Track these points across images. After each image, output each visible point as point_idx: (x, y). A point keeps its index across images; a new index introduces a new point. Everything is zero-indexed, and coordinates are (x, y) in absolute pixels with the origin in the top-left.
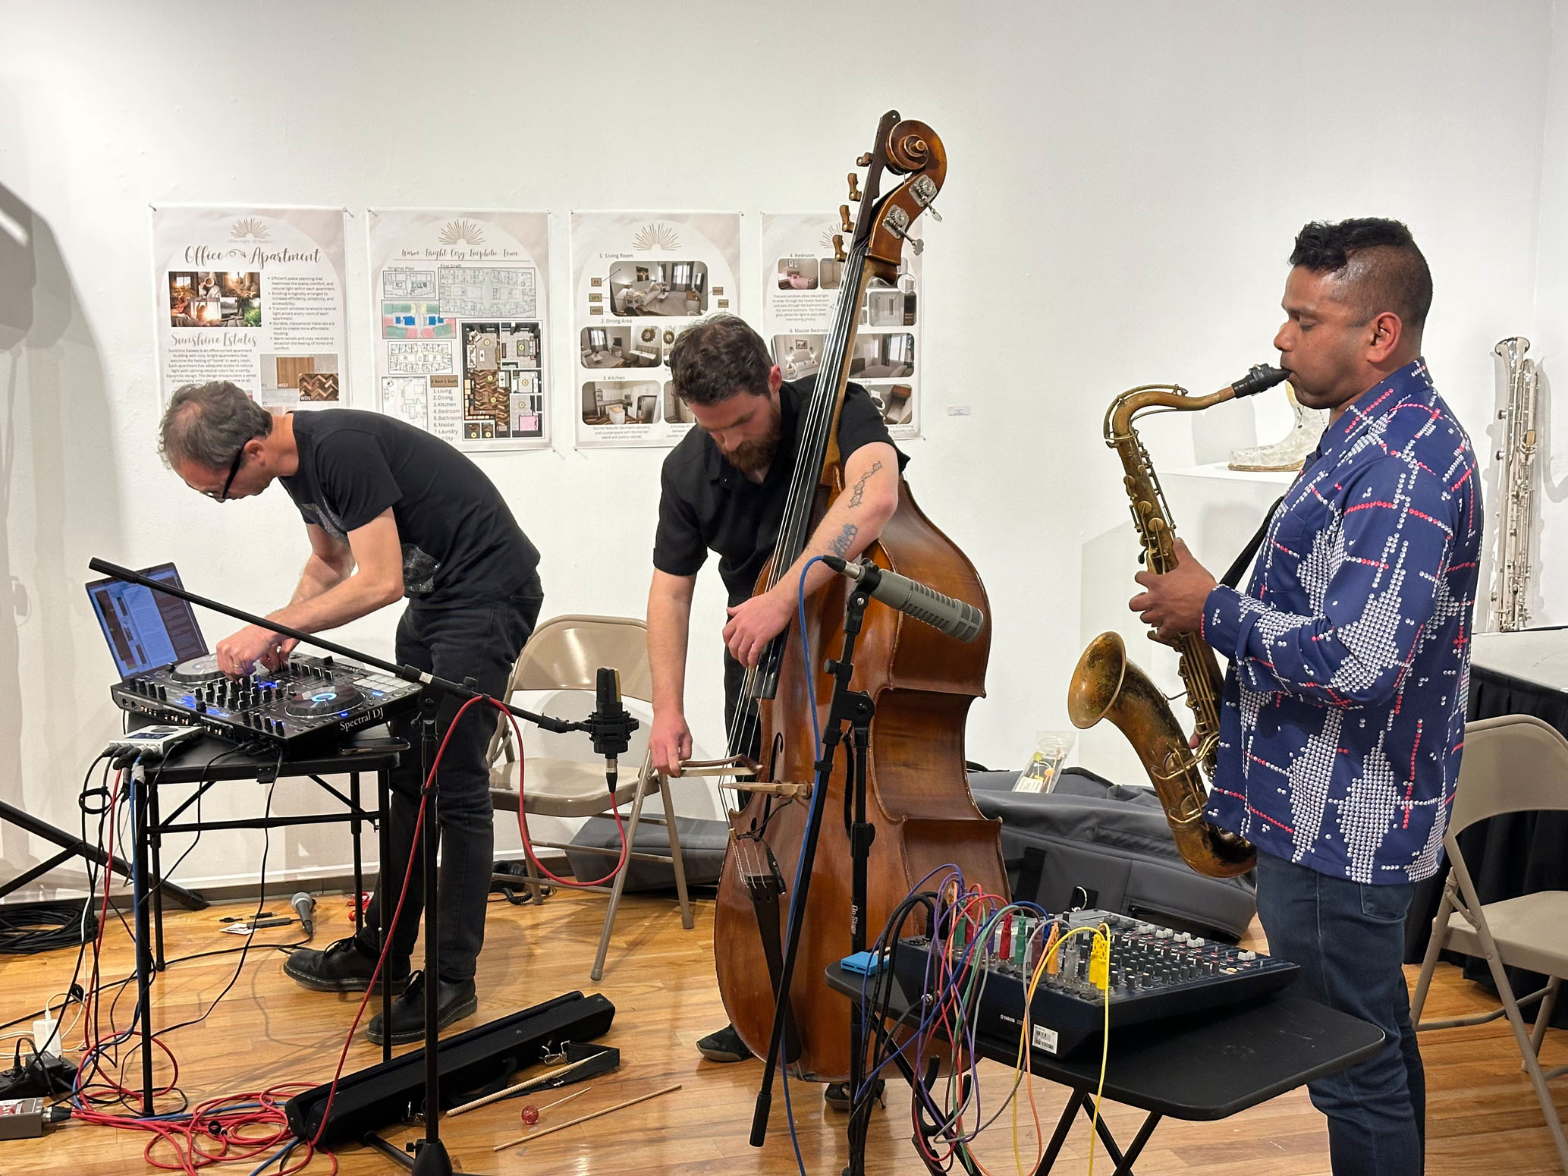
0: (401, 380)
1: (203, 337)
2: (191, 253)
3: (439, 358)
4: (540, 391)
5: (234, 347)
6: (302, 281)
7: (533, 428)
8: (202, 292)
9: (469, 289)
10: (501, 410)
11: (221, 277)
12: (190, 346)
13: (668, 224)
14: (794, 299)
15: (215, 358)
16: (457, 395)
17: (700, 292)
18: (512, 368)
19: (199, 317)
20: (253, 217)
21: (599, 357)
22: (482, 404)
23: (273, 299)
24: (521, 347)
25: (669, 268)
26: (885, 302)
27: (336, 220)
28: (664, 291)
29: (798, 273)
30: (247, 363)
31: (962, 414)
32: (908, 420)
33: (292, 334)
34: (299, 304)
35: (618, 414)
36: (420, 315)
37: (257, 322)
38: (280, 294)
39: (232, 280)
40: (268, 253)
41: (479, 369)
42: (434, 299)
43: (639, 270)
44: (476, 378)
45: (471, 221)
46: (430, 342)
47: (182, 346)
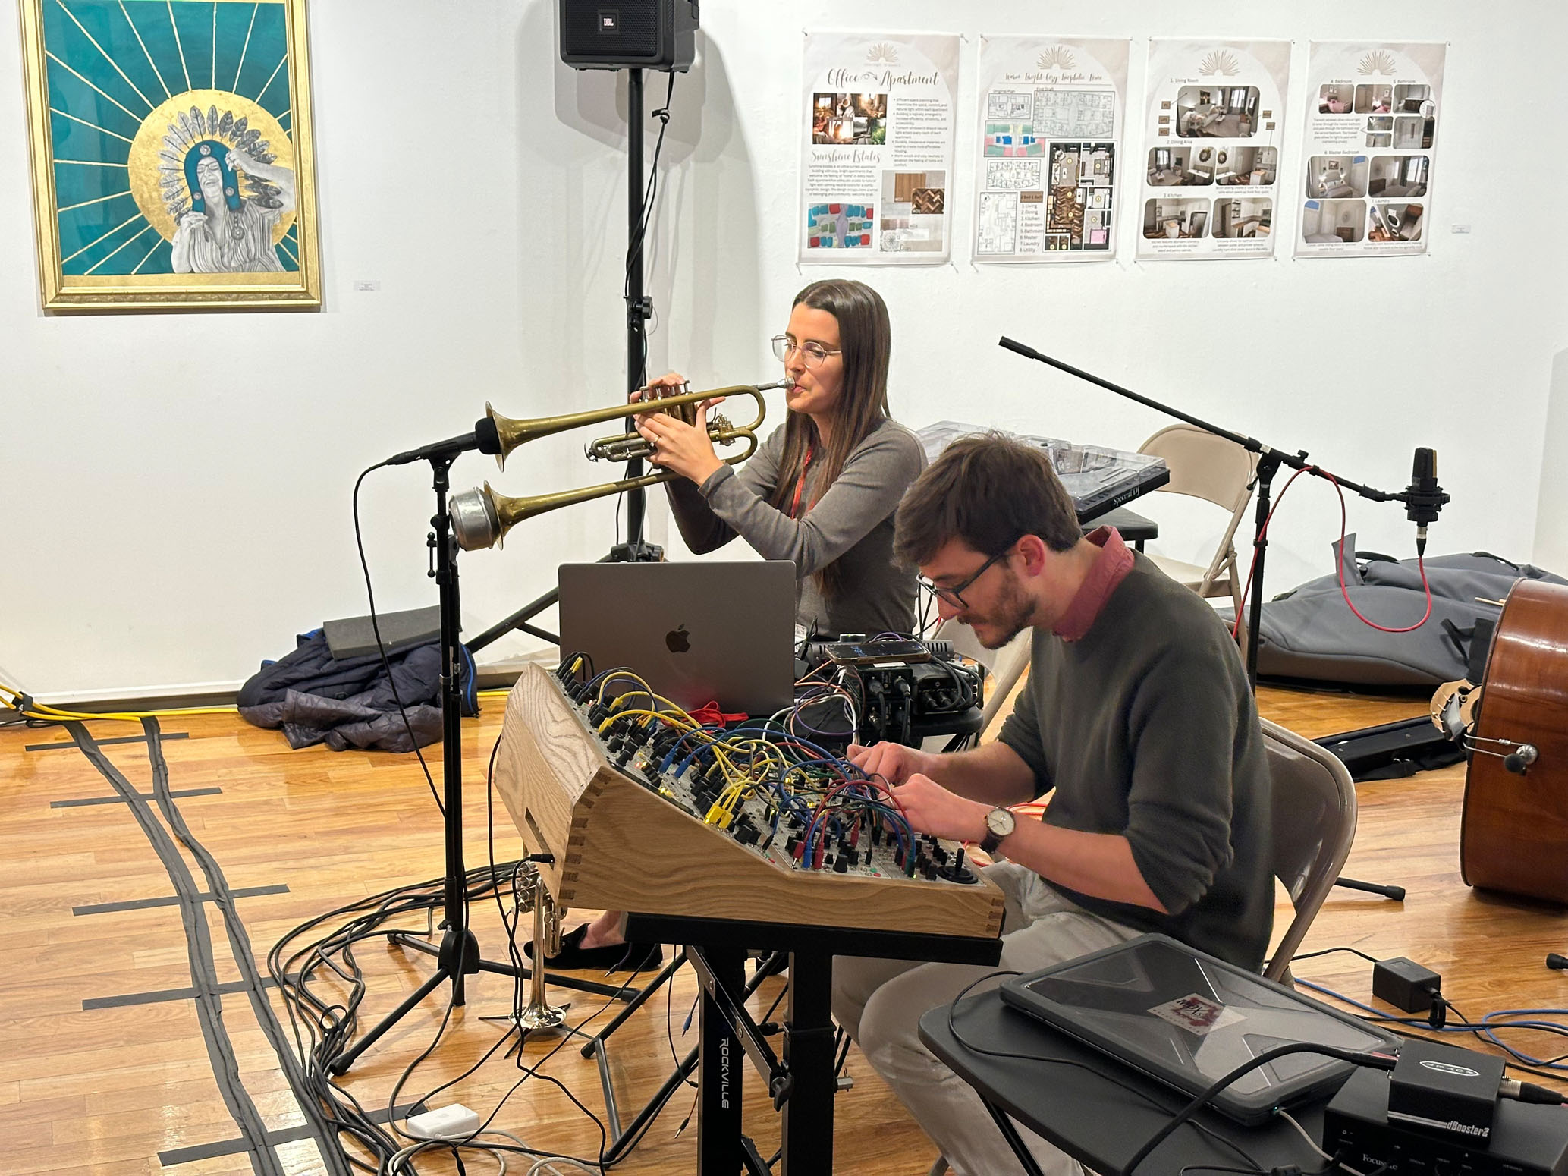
0: (997, 195)
1: (837, 155)
2: (833, 76)
3: (1029, 175)
4: (1110, 207)
5: (862, 164)
6: (922, 103)
7: (1102, 241)
8: (839, 112)
9: (1059, 110)
10: (1077, 224)
11: (855, 98)
12: (826, 162)
13: (1231, 51)
14: (1330, 122)
15: (846, 174)
16: (1042, 209)
17: (1252, 115)
18: (1089, 185)
19: (835, 135)
20: (886, 42)
21: (1162, 176)
22: (1061, 219)
23: (898, 119)
24: (1098, 166)
25: (1227, 92)
26: (1408, 126)
27: (953, 46)
28: (1222, 114)
29: (1336, 98)
30: (872, 179)
31: (1463, 232)
32: (1418, 237)
33: (910, 152)
34: (917, 124)
35: (1173, 229)
36: (1017, 135)
37: (882, 140)
38: (903, 114)
39: (864, 102)
40: (895, 76)
41: (1061, 186)
42: (1028, 120)
43: (1203, 94)
44: (1058, 194)
45: (1065, 47)
46: (1023, 160)
47: (820, 162)
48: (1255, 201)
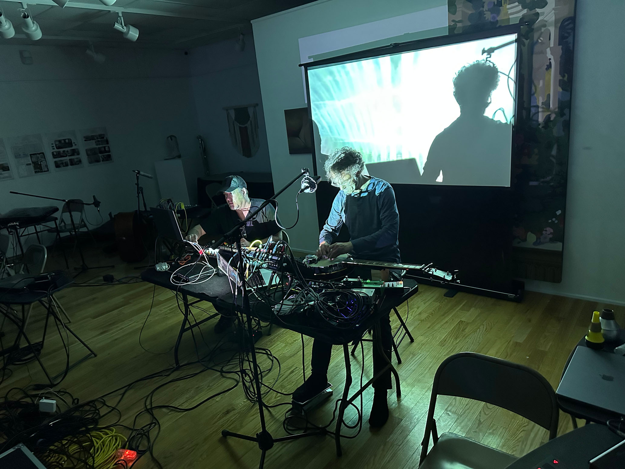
0: (21, 165)
3: (27, 161)
4: (47, 164)
7: (47, 170)
10: (40, 168)
13: (63, 133)
14: (87, 143)
16: (32, 166)
17: (71, 143)
18: (41, 160)
21: (56, 157)
22: (37, 167)
24: (41, 157)
25: (64, 140)
26: (103, 141)
28: (65, 144)
29: (87, 138)
32: (111, 160)
35: (62, 166)
36: (22, 154)
42: (23, 151)
43: (59, 141)
44: (34, 163)
45: (27, 137)
46: (24, 158)
48: (77, 158)
